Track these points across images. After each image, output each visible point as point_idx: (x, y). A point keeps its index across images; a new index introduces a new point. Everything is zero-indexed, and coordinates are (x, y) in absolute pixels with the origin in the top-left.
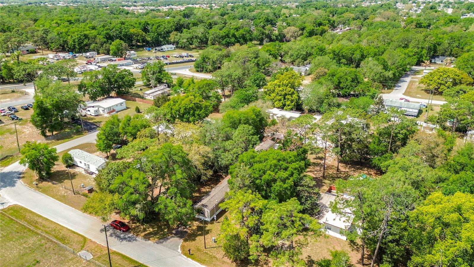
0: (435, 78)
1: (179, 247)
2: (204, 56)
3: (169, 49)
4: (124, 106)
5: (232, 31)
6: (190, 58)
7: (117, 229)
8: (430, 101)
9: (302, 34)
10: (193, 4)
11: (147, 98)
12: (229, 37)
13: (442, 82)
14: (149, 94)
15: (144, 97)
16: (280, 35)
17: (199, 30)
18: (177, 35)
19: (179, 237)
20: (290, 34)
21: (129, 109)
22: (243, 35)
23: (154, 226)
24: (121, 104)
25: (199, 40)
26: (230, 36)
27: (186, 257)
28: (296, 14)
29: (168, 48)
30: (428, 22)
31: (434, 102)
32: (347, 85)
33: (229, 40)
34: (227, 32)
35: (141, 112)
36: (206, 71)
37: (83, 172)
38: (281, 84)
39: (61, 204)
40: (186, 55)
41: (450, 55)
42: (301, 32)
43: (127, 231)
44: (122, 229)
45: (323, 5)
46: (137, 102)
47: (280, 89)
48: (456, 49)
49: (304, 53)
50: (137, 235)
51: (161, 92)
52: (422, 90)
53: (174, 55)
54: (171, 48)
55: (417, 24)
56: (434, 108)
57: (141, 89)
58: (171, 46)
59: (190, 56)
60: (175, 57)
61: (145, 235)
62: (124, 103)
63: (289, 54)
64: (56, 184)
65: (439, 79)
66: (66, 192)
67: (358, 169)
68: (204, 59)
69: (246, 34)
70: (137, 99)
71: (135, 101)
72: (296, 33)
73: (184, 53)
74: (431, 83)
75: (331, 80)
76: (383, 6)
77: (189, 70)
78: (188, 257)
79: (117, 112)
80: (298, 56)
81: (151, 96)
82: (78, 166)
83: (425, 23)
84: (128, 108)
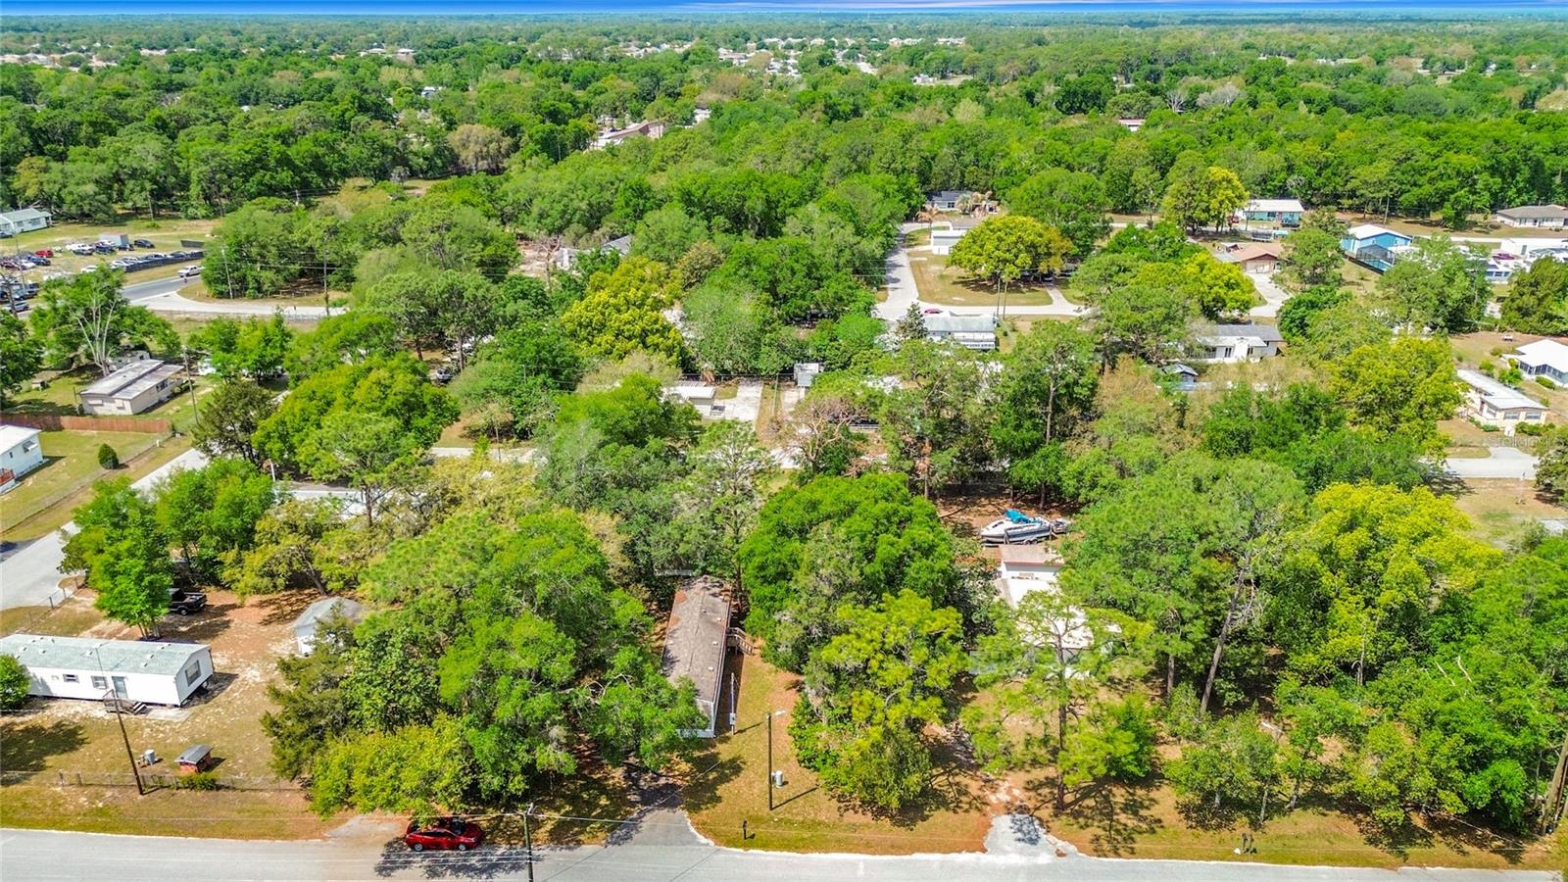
0: (989, 247)
1: (692, 830)
2: (242, 238)
3: (28, 227)
4: (36, 454)
5: (275, 147)
6: (147, 253)
7: (439, 847)
8: (1001, 308)
9: (516, 147)
10: (153, 49)
11: (99, 411)
12: (265, 168)
13: (1008, 256)
14: (109, 396)
15: (87, 410)
16: (438, 153)
17: (144, 149)
18: (46, 170)
19: (664, 805)
20: (473, 148)
21: (63, 462)
22: (317, 157)
23: (553, 801)
24: (25, 446)
25: (148, 186)
26: (272, 163)
27: (741, 850)
28: (434, 83)
29: (20, 223)
30: (852, 100)
31: (1011, 310)
32: (798, 288)
33: (272, 177)
34: (259, 150)
35: (124, 466)
36: (259, 289)
37: (100, 712)
38: (622, 301)
39: (123, 840)
40: (119, 244)
41: (962, 187)
42: (508, 141)
43: (478, 843)
44: (462, 839)
45: (506, 52)
46: (68, 431)
47: (626, 316)
48: (972, 168)
49: (584, 206)
50: (528, 844)
51: (154, 382)
52: (955, 283)
53: (68, 247)
54: (34, 221)
55: (826, 106)
56: (1019, 324)
57: (42, 384)
58: (32, 213)
59: (141, 244)
60: (77, 253)
61: (551, 832)
62: (36, 441)
63: (535, 210)
64: (17, 781)
65: (997, 249)
66: (99, 796)
67: (966, 504)
68: (240, 249)
69: (324, 155)
70: (65, 420)
71: (61, 429)
72: (494, 146)
73: (109, 237)
74: (982, 260)
75: (746, 276)
76: (692, 57)
77: (181, 293)
78: (746, 847)
79: (21, 479)
80: (568, 216)
81: (119, 403)
82: (56, 698)
83: (846, 103)
84: (51, 460)
